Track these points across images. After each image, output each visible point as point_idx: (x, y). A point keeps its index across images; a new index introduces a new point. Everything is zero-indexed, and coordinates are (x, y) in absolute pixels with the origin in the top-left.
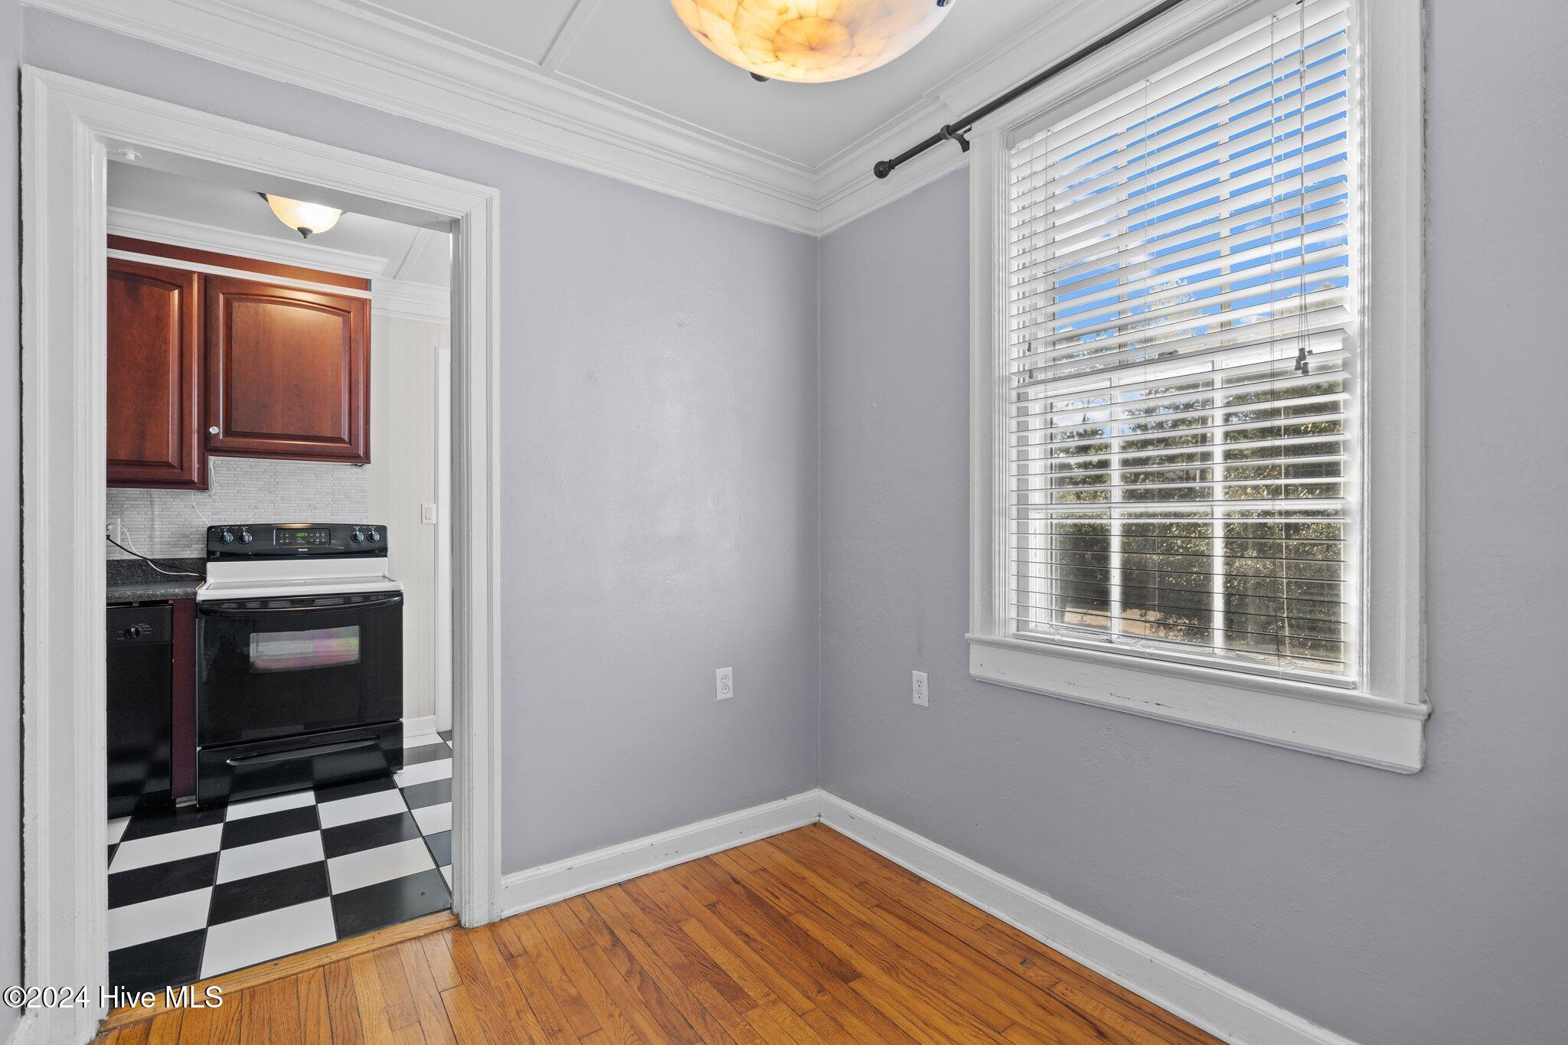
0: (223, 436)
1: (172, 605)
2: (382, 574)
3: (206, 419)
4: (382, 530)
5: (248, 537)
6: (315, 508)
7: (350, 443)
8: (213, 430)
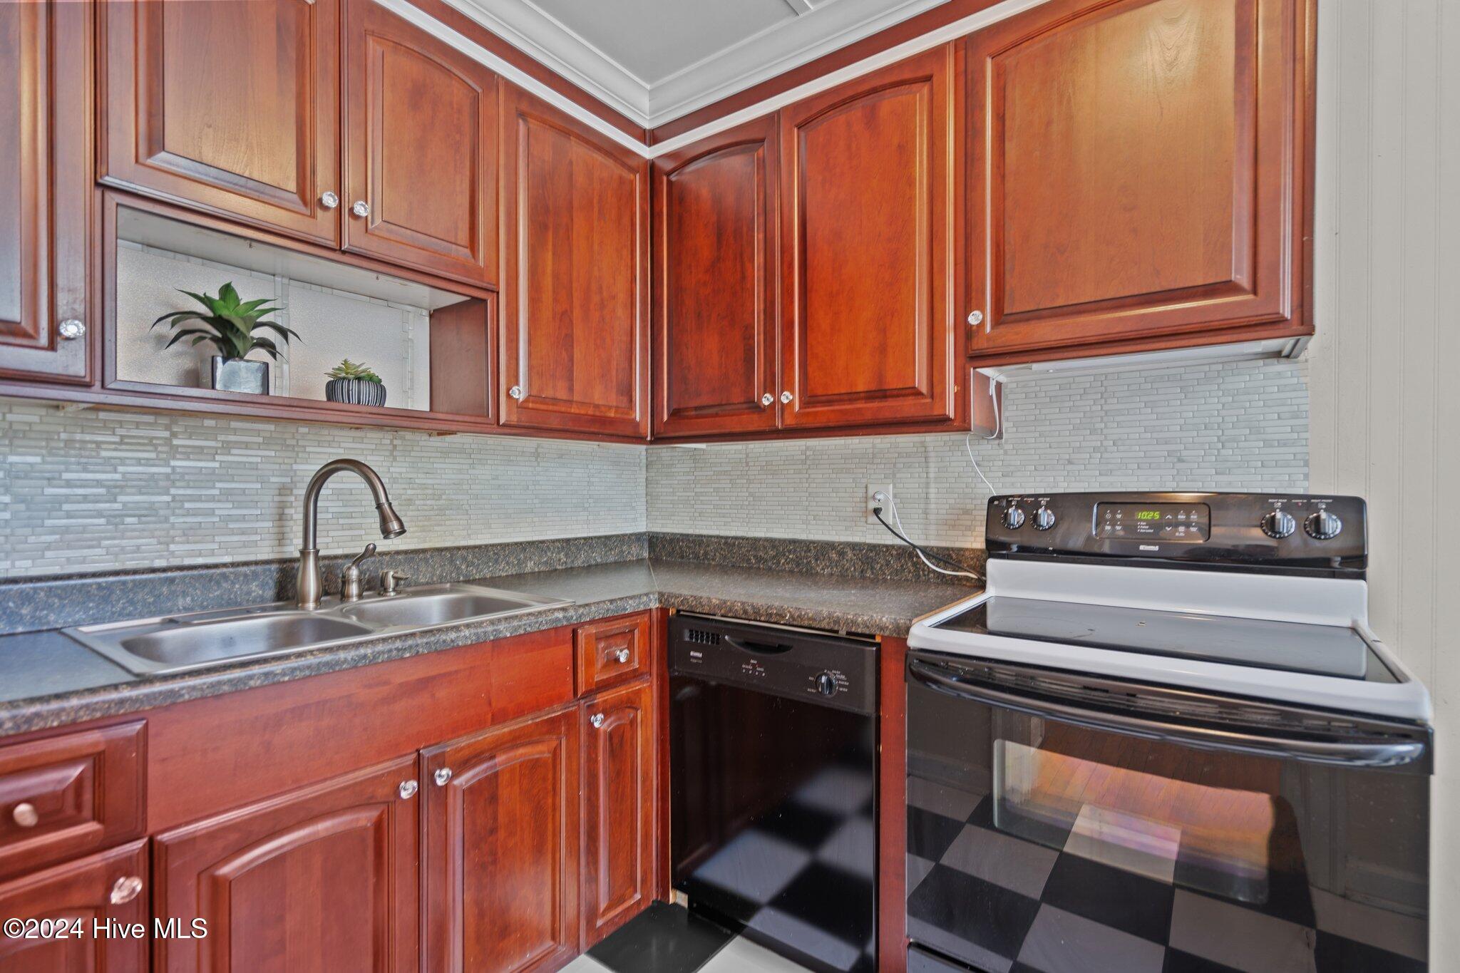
0: (993, 327)
1: (878, 645)
2: (1348, 623)
3: (967, 301)
4: (1353, 508)
5: (1046, 518)
6: (1180, 460)
7: (1255, 292)
8: (974, 318)
